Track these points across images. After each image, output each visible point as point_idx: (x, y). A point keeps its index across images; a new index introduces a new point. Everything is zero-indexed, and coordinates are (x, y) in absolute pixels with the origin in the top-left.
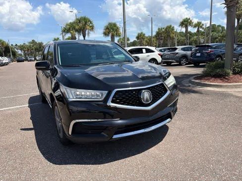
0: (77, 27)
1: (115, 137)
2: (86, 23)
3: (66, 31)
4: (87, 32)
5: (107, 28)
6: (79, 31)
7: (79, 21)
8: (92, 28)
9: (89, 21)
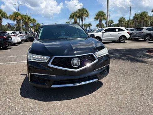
0: (78, 15)
1: (53, 86)
2: (84, 12)
3: (71, 17)
4: (84, 18)
5: (97, 15)
6: (79, 17)
7: (80, 11)
8: (87, 15)
9: (86, 10)
